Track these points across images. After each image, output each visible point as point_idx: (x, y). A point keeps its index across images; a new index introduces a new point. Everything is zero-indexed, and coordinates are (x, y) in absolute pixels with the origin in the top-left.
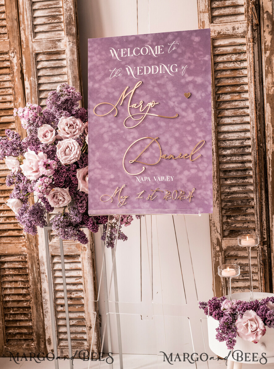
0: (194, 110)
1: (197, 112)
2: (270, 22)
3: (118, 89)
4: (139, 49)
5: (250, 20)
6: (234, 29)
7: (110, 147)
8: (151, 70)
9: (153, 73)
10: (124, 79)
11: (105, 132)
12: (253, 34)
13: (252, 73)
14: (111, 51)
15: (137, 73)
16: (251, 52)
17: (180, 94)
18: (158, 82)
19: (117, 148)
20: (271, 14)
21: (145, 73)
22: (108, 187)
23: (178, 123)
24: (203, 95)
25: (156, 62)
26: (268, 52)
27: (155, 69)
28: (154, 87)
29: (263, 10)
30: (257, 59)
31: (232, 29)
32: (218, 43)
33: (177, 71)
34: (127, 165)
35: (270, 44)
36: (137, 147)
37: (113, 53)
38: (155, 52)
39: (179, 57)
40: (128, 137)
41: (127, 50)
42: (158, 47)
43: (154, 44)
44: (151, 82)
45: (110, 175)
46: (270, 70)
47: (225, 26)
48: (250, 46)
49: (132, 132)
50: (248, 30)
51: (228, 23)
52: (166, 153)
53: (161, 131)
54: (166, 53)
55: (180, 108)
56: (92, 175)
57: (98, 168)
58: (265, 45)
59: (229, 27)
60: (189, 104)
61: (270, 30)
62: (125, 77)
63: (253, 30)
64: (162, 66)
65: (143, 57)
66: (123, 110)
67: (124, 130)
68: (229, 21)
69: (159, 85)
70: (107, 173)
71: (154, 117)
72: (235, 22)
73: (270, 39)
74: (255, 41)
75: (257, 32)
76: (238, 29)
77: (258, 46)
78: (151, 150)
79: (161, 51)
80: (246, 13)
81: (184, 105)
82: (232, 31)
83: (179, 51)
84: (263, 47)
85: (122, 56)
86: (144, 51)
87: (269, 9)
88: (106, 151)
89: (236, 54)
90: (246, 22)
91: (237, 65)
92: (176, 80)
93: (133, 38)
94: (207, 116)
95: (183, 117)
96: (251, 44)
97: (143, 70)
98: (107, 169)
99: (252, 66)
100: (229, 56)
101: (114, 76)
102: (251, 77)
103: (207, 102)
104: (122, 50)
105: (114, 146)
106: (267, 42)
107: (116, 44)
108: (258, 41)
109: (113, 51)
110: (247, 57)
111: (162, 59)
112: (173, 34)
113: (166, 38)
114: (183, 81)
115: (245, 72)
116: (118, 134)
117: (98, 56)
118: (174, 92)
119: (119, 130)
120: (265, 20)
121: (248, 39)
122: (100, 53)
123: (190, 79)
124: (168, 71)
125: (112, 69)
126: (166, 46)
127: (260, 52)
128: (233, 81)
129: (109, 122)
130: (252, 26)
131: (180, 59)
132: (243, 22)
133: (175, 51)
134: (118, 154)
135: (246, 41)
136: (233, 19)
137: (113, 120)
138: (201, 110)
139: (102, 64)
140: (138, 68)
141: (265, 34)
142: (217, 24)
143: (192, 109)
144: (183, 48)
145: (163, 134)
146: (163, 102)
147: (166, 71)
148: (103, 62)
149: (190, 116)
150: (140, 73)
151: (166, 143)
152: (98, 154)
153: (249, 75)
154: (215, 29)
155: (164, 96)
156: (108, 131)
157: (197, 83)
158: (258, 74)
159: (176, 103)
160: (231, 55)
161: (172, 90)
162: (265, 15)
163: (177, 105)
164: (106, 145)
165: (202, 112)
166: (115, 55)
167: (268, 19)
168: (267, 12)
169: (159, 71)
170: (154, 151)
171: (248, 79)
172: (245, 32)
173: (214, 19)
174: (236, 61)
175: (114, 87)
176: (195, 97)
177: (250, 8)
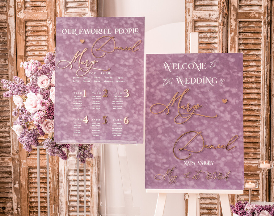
0: (230, 113)
1: (232, 114)
2: (235, 12)
3: (170, 94)
4: (187, 64)
5: (222, 10)
6: (210, 15)
7: (163, 138)
8: (196, 81)
9: (198, 83)
10: (174, 86)
11: (159, 126)
12: (223, 20)
13: (221, 47)
14: (164, 64)
15: (185, 82)
16: (221, 32)
17: (219, 100)
18: (202, 90)
19: (168, 139)
20: (236, 7)
21: (191, 83)
22: (161, 168)
23: (217, 121)
24: (237, 101)
25: (200, 75)
26: (233, 33)
27: (199, 80)
28: (198, 93)
29: (231, 4)
30: (225, 37)
31: (209, 15)
32: (198, 24)
33: (216, 82)
34: (177, 152)
35: (234, 28)
36: (185, 139)
37: (166, 66)
38: (199, 68)
39: (218, 72)
40: (177, 130)
41: (178, 64)
42: (202, 64)
43: (199, 61)
44: (196, 90)
45: (163, 159)
46: (233, 45)
47: (203, 13)
48: (220, 28)
49: (181, 127)
50: (220, 17)
51: (206, 11)
52: (208, 144)
53: (204, 127)
54: (208, 68)
55: (219, 110)
56: (149, 159)
57: (153, 154)
58: (231, 28)
59: (207, 13)
60: (226, 108)
61: (235, 18)
62: (175, 85)
63: (223, 17)
64: (205, 78)
65: (189, 71)
66: (174, 110)
67: (174, 125)
68: (207, 10)
69: (203, 93)
70: (160, 157)
71: (199, 116)
72: (211, 10)
73: (235, 24)
74: (224, 25)
75: (226, 19)
76: (213, 15)
77: (226, 28)
78: (195, 141)
79: (204, 67)
80: (219, 5)
81: (222, 108)
82: (208, 17)
83: (219, 68)
84: (229, 29)
85: (173, 69)
86: (191, 66)
87: (235, 4)
88: (160, 140)
89: (210, 33)
90: (219, 11)
91: (210, 41)
92: (215, 89)
93: (182, 56)
94: (240, 117)
95: (221, 117)
96: (221, 27)
97: (190, 80)
98: (160, 155)
99: (221, 42)
100: (205, 34)
101: (167, 83)
102: (220, 50)
103: (240, 106)
104: (173, 64)
105: (166, 137)
106: (233, 26)
107: (169, 59)
108: (226, 25)
109: (166, 64)
110: (218, 36)
111: (205, 73)
112: (214, 55)
113: (208, 57)
114: (221, 90)
115: (216, 46)
116: (169, 128)
117: (154, 68)
118: (214, 98)
119: (170, 125)
120: (232, 11)
121: (219, 23)
122: (155, 65)
123: (227, 89)
124: (210, 83)
125: (165, 78)
126: (208, 63)
127: (227, 33)
128: (207, 51)
129: (162, 119)
130: (223, 14)
131: (219, 74)
132: (217, 11)
133: (215, 68)
134: (169, 143)
135: (218, 24)
136: (210, 8)
137: (165, 117)
138: (236, 112)
139: (157, 74)
140: (186, 78)
141: (231, 21)
142: (198, 11)
143: (228, 111)
144: (222, 66)
145: (206, 129)
146: (205, 105)
147: (208, 83)
148: (158, 72)
149: (227, 117)
150: (187, 82)
151: (208, 137)
152: (153, 143)
153: (219, 48)
154: (197, 15)
155: (206, 101)
156: (161, 126)
157: (232, 93)
158: (225, 48)
159: (216, 106)
160: (207, 33)
161: (213, 97)
162: (232, 8)
163: (216, 108)
164: (159, 136)
165: (236, 115)
166: (167, 68)
167: (234, 10)
168: (234, 5)
169: (203, 82)
170: (198, 142)
171: (218, 51)
172: (218, 18)
173: (196, 7)
174: (210, 38)
175: (166, 92)
176: (231, 103)
177: (222, 2)
